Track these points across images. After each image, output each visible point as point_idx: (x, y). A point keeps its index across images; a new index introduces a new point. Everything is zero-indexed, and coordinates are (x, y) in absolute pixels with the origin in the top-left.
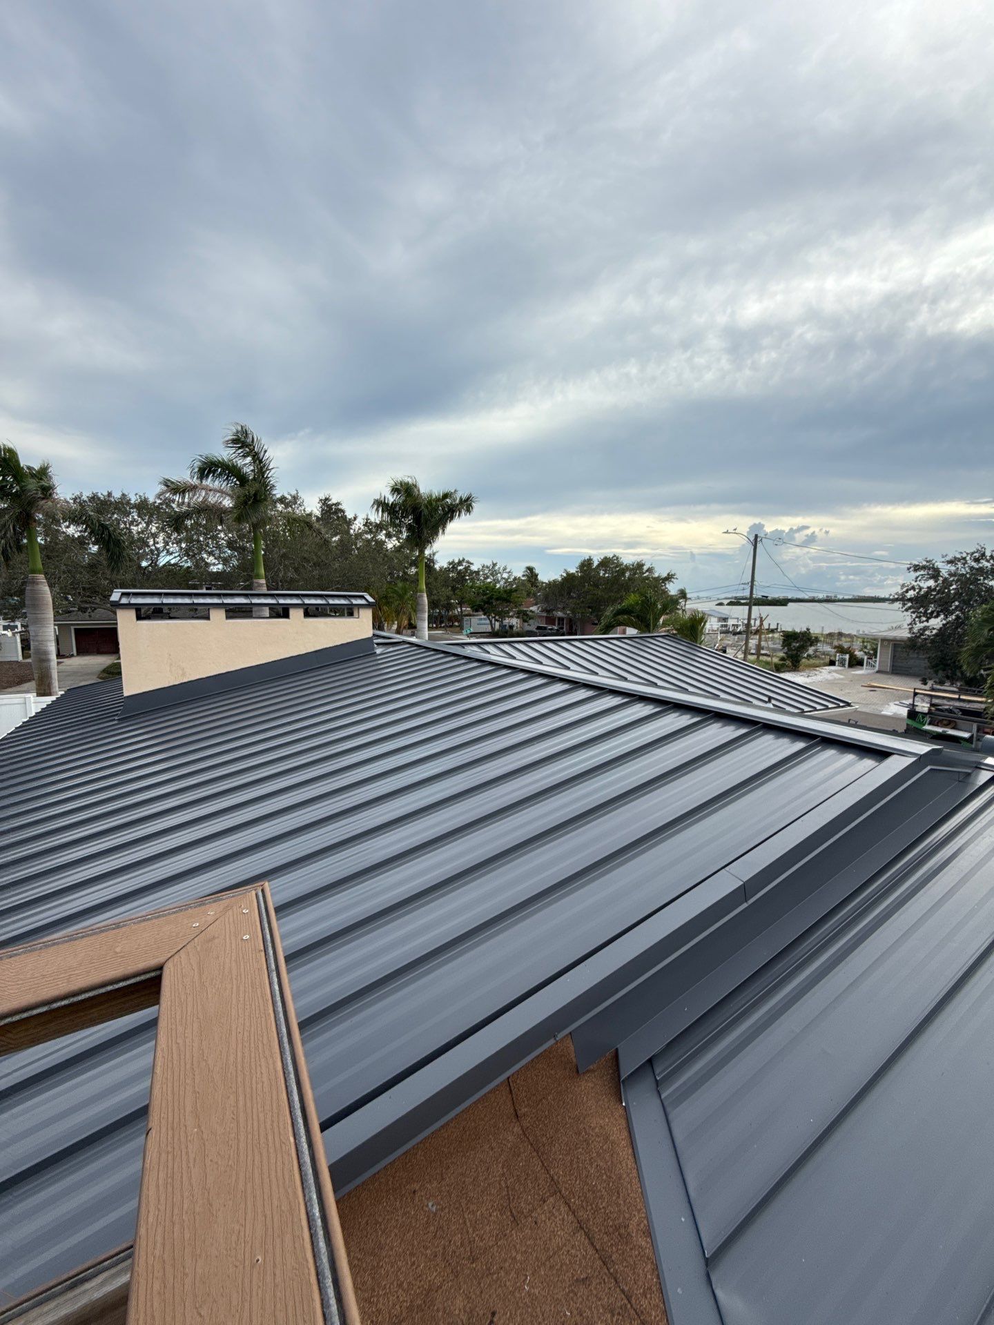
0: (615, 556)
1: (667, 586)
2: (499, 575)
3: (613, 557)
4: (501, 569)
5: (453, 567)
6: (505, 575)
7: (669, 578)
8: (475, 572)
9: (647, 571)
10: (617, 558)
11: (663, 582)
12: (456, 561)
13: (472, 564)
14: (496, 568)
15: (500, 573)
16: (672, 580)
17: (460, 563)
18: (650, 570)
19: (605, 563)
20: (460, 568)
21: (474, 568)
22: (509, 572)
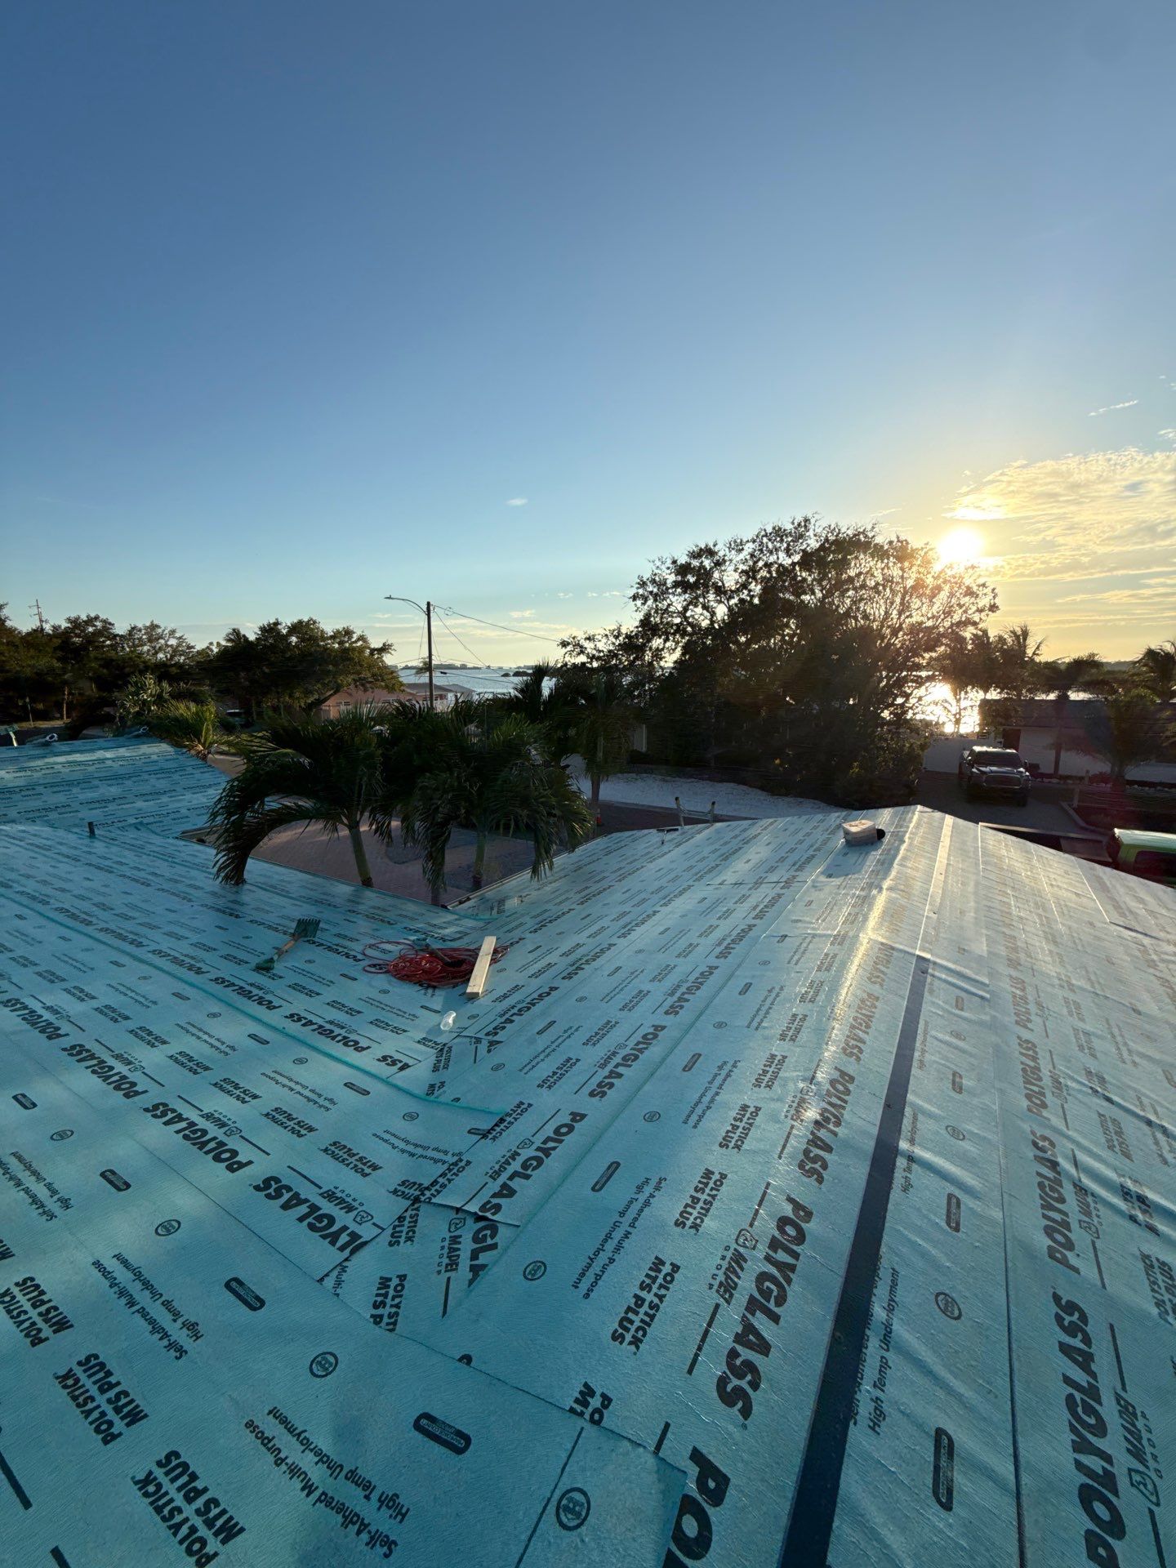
1: (384, 657)
4: (167, 631)
7: (385, 649)
9: (358, 640)
10: (315, 622)
11: (378, 653)
16: (390, 650)
18: (362, 638)
21: (116, 630)
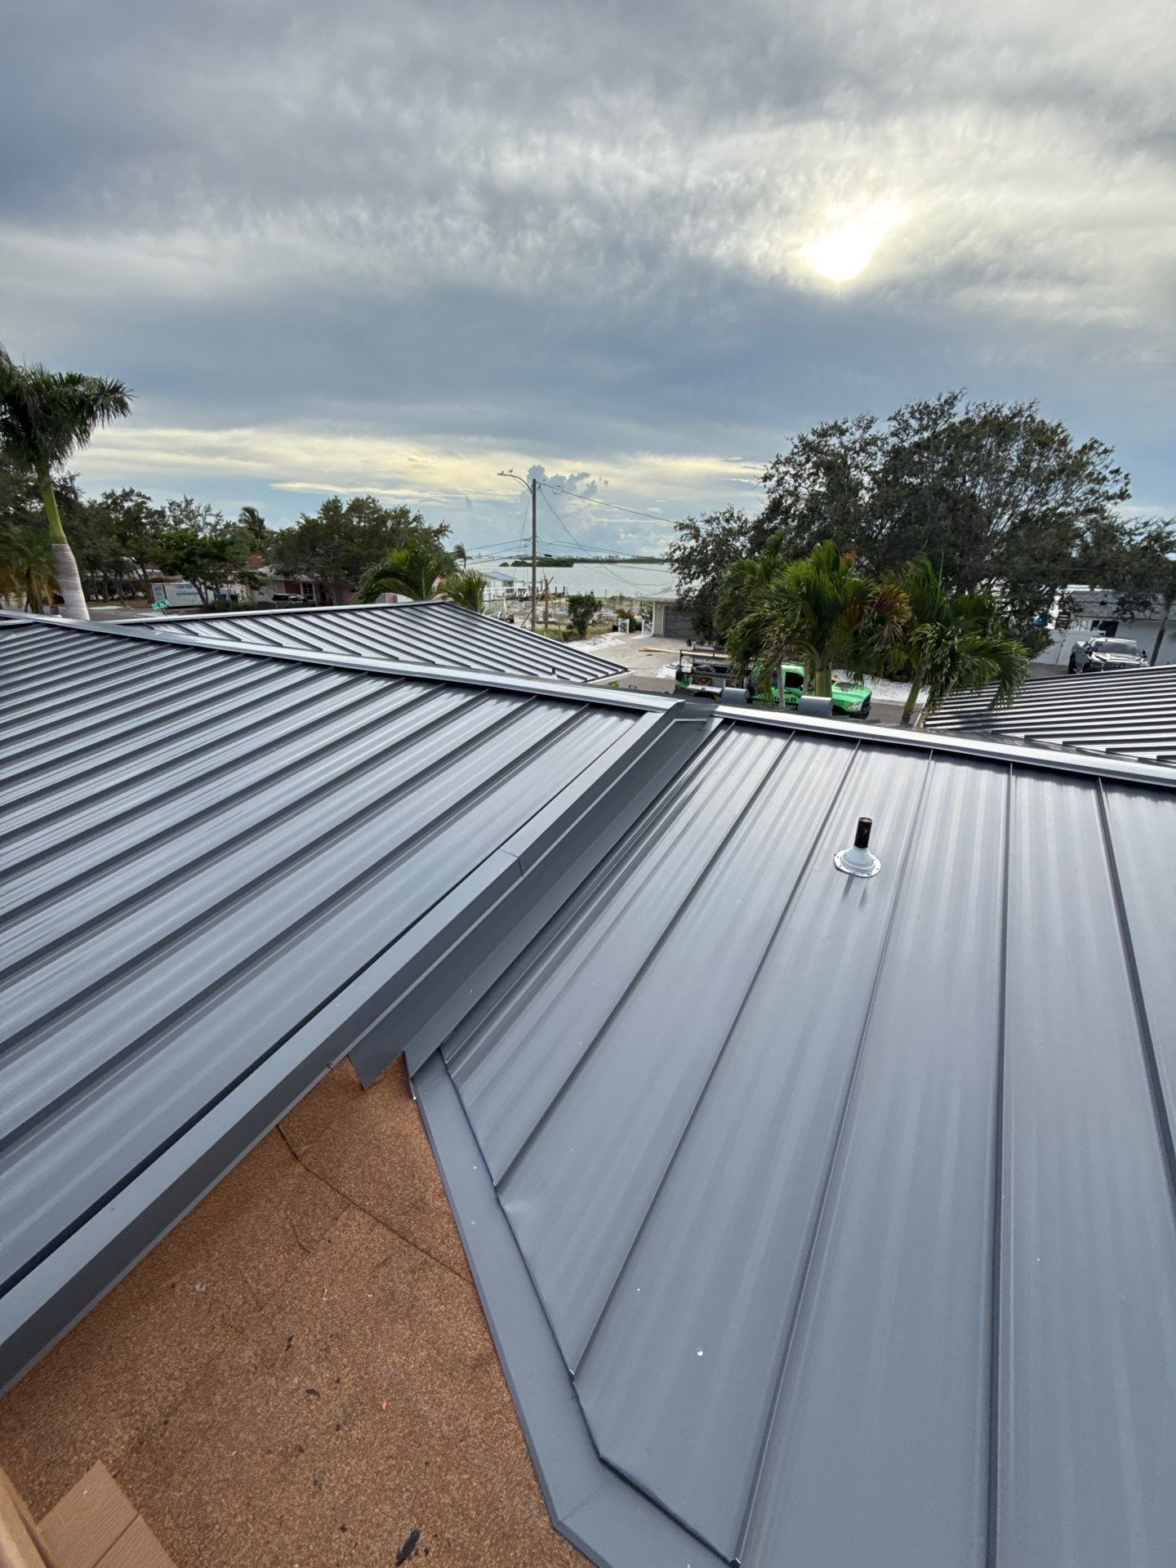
0: (369, 498)
1: (441, 540)
2: (199, 518)
3: (367, 499)
4: (203, 509)
5: (114, 502)
6: (211, 520)
7: (442, 531)
8: (156, 511)
9: (414, 520)
10: (374, 501)
11: (435, 536)
12: (119, 492)
13: (149, 499)
14: (193, 507)
15: (200, 515)
16: (446, 533)
17: (126, 495)
18: (417, 519)
19: (358, 506)
20: (127, 505)
21: (154, 505)
22: (218, 515)
